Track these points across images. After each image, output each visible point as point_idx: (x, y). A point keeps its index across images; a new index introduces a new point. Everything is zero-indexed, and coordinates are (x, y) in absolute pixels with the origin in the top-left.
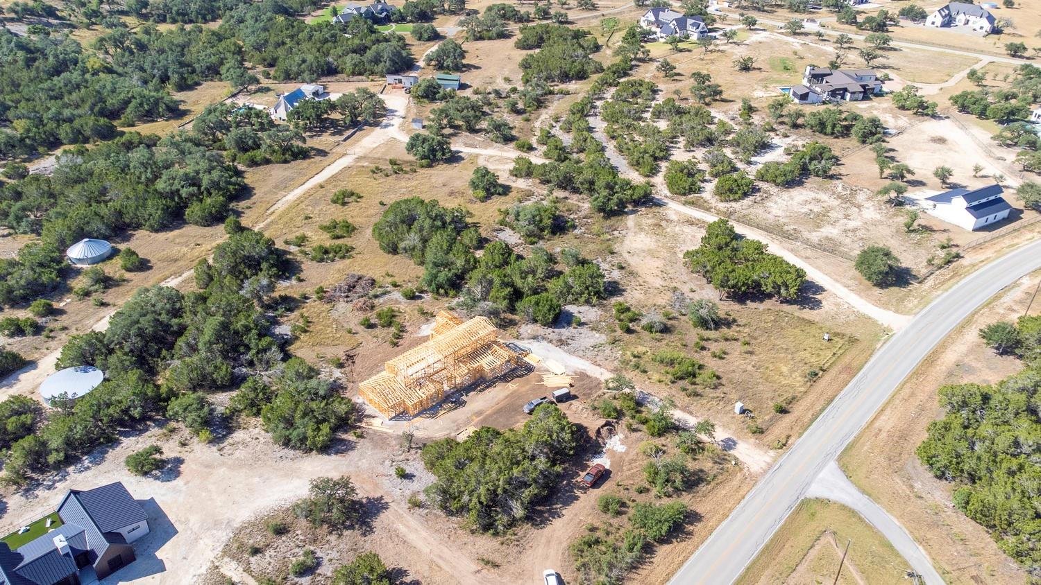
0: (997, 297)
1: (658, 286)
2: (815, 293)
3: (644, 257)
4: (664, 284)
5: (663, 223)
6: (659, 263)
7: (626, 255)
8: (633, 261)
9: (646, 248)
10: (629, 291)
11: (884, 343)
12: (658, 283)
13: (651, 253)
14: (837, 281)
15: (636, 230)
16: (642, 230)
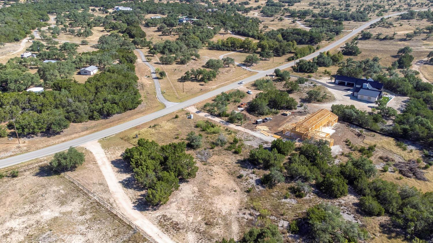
0: (11, 156)
1: (216, 166)
2: (120, 160)
3: (223, 187)
4: (212, 167)
5: (203, 228)
6: (213, 183)
7: (237, 189)
8: (232, 184)
9: (222, 196)
10: (234, 163)
11: (109, 136)
12: (215, 168)
13: (218, 192)
14: (98, 167)
15: (229, 218)
16: (224, 218)
